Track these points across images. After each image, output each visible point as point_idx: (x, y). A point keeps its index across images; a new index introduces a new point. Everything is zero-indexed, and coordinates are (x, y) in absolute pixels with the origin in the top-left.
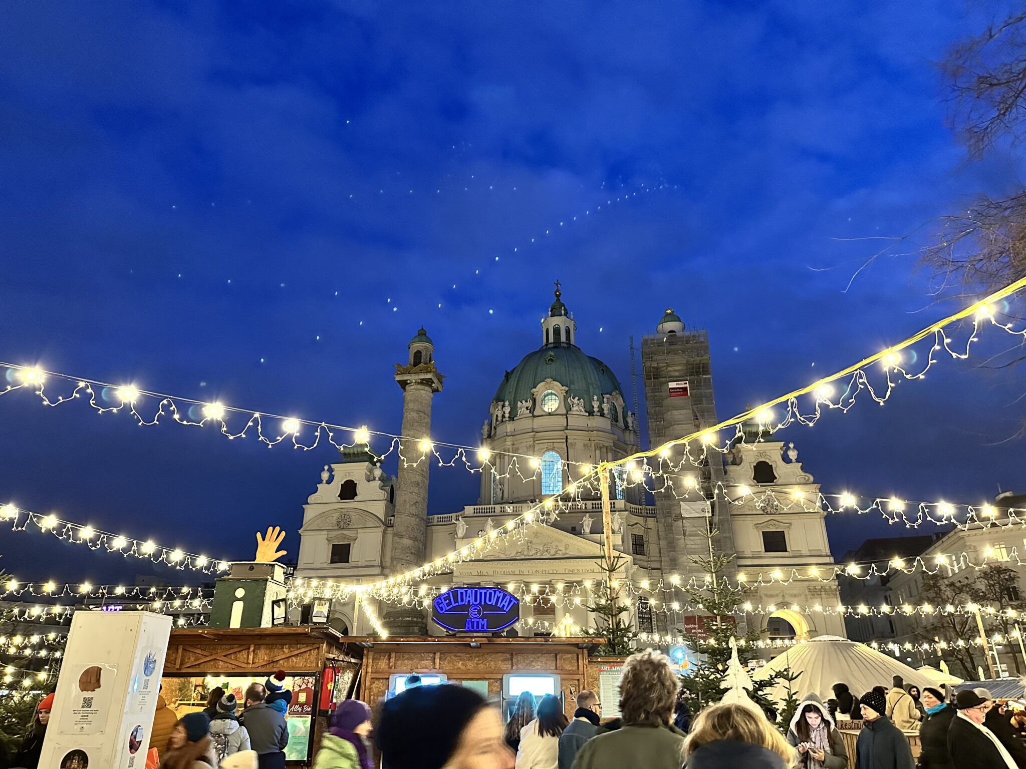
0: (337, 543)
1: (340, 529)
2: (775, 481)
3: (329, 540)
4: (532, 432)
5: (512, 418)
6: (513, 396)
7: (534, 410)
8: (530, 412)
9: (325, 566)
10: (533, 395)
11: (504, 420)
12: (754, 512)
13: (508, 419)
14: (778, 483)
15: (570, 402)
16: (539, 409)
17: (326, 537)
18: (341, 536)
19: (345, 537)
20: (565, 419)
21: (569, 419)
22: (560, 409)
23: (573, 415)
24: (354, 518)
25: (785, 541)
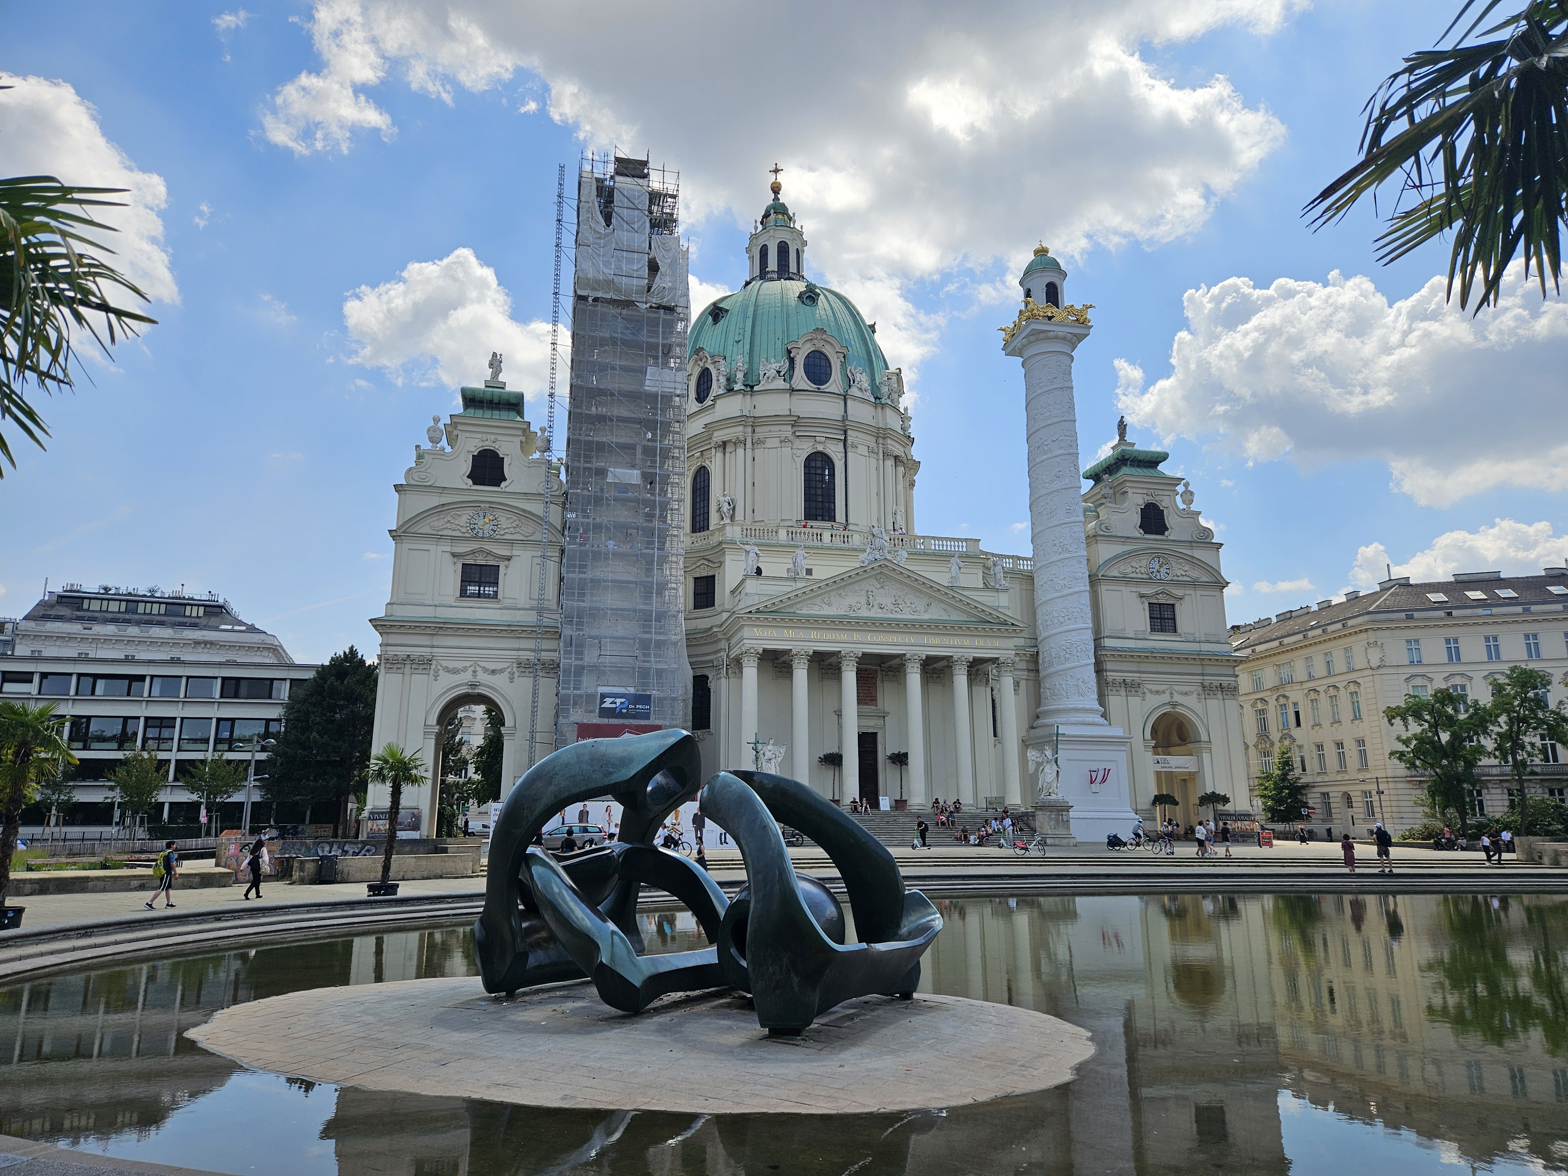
0: (472, 562)
1: (476, 537)
2: (1166, 533)
3: (454, 555)
4: (790, 415)
5: (750, 387)
6: (747, 347)
7: (791, 377)
8: (784, 380)
9: (451, 601)
10: (789, 352)
11: (737, 387)
12: (1139, 576)
13: (743, 387)
14: (1171, 538)
15: (850, 375)
16: (800, 379)
17: (448, 549)
18: (481, 551)
19: (489, 553)
20: (842, 403)
21: (849, 402)
22: (835, 384)
23: (855, 398)
24: (504, 521)
25: (1174, 619)
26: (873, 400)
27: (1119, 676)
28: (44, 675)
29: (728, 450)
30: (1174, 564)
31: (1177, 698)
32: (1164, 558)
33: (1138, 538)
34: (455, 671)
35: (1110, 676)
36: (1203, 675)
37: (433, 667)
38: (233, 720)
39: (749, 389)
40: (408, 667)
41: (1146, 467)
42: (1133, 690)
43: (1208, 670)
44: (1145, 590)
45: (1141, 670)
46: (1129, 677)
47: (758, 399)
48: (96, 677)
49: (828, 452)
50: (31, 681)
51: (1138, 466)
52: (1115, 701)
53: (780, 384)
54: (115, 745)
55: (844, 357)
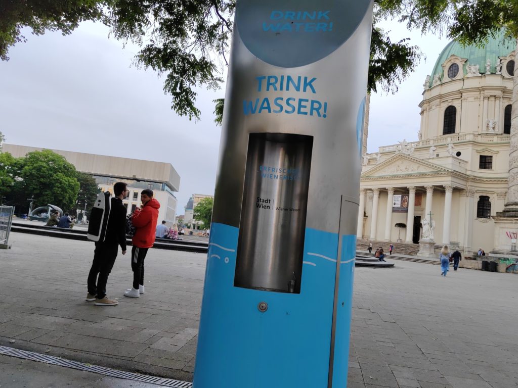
4: (439, 95)
7: (442, 79)
15: (467, 68)
16: (446, 79)
20: (463, 82)
21: (465, 81)
22: (460, 75)
23: (469, 78)
26: (480, 75)
47: (432, 91)
49: (453, 105)
53: (439, 83)
55: (465, 62)
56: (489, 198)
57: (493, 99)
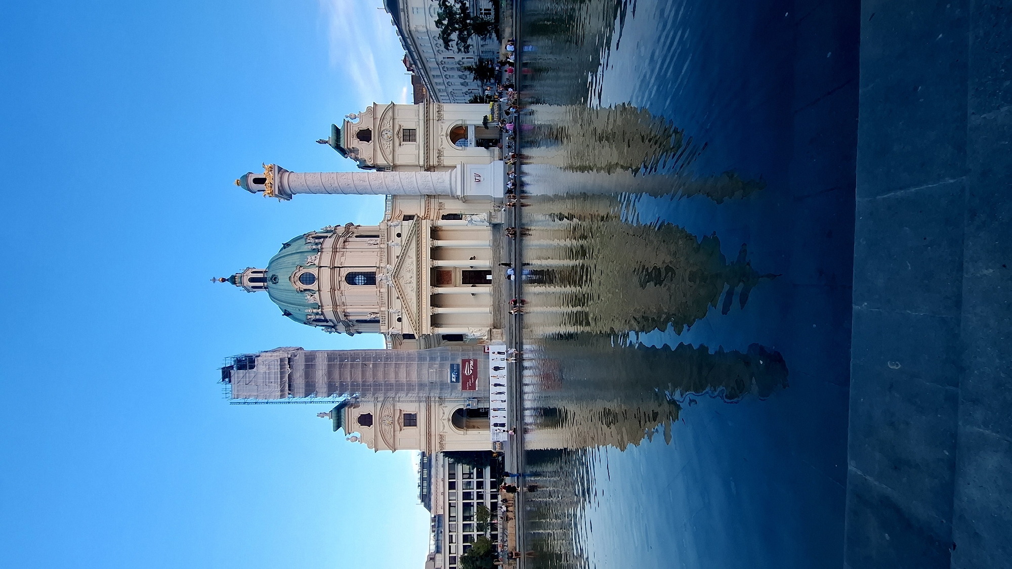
0: (403, 424)
1: (393, 423)
2: (370, 130)
3: (401, 430)
4: (330, 291)
5: (321, 306)
6: (301, 307)
7: (313, 290)
8: (315, 293)
9: (418, 430)
10: (301, 291)
11: (320, 313)
12: (391, 145)
13: (320, 310)
14: (373, 128)
15: (309, 264)
16: (314, 286)
17: (398, 432)
18: (398, 421)
19: (399, 418)
20: (322, 268)
21: (321, 265)
22: (314, 271)
23: (319, 263)
24: (387, 413)
25: (409, 130)
26: (319, 253)
27: (436, 159)
28: (450, 531)
29: (348, 315)
30: (384, 128)
31: (444, 133)
32: (382, 132)
33: (374, 145)
34: (444, 426)
35: (436, 163)
36: (433, 120)
37: (442, 434)
38: (463, 474)
39: (320, 307)
40: (443, 442)
41: (340, 135)
42: (441, 153)
43: (431, 117)
44: (397, 143)
45: (432, 148)
46: (436, 155)
47: (324, 304)
48: (450, 516)
49: (345, 275)
50: (452, 535)
51: (340, 138)
52: (446, 162)
53: (317, 295)
54: (472, 508)
55: (301, 267)
56: (443, 215)
57: (346, 243)
